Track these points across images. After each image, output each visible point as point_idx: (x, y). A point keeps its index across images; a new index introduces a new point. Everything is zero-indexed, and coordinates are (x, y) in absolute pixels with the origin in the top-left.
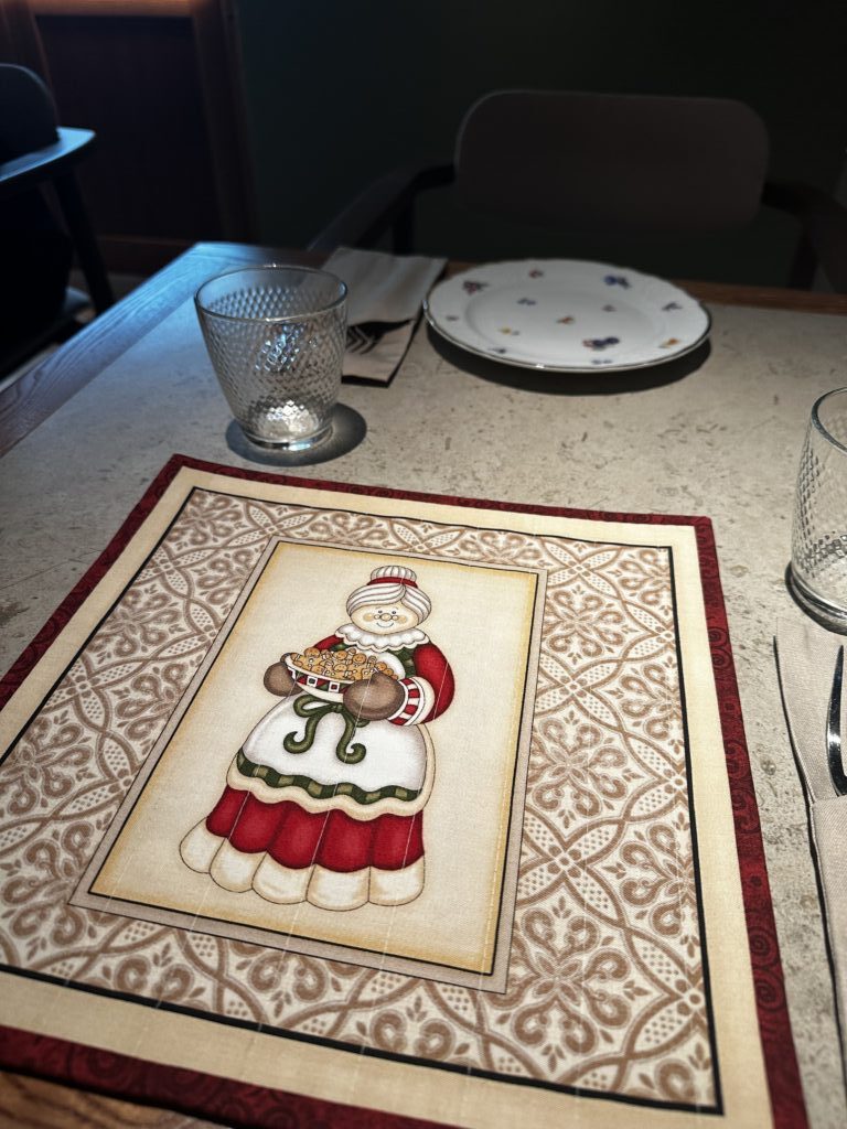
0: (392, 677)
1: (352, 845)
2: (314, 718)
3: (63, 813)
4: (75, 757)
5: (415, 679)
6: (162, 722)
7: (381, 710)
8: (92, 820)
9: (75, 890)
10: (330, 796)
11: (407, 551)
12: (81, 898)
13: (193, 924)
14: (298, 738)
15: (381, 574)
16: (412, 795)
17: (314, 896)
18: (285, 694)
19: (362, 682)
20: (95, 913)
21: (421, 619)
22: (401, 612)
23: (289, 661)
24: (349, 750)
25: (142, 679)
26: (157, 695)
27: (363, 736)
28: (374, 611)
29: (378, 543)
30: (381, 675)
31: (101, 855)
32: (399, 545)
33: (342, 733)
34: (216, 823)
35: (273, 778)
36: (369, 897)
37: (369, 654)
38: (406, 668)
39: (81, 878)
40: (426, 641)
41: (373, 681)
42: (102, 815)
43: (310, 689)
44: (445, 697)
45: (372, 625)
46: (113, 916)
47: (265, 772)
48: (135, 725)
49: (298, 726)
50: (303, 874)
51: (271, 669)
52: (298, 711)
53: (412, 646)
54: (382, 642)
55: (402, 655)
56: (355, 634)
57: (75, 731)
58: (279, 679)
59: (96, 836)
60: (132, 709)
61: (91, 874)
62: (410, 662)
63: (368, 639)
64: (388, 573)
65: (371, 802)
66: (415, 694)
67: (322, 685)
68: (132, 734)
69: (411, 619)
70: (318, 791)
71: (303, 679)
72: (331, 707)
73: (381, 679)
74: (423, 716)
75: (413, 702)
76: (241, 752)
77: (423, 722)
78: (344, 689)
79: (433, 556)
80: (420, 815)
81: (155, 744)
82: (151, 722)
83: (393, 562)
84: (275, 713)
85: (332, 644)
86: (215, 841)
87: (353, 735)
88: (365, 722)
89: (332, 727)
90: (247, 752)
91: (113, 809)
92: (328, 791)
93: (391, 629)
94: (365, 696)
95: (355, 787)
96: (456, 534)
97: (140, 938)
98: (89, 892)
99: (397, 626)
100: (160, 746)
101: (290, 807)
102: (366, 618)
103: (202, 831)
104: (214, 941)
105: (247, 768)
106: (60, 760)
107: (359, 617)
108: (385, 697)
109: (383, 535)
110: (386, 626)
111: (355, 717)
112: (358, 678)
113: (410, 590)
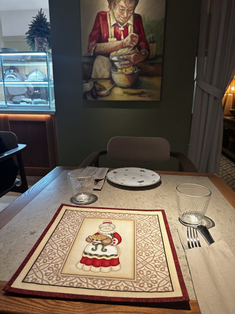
0: (110, 238)
1: (107, 263)
2: (96, 245)
3: (53, 262)
4: (53, 254)
5: (114, 238)
6: (68, 248)
7: (109, 243)
8: (59, 263)
9: (58, 273)
10: (102, 257)
11: (109, 218)
12: (59, 274)
13: (81, 276)
14: (94, 248)
15: (105, 222)
16: (116, 255)
17: (101, 271)
18: (91, 242)
19: (104, 239)
20: (63, 276)
21: (114, 229)
22: (110, 228)
23: (90, 237)
24: (104, 250)
25: (63, 241)
26: (66, 244)
27: (105, 248)
28: (105, 228)
29: (104, 217)
30: (107, 238)
31: (62, 268)
32: (107, 217)
33: (102, 247)
34: (81, 262)
35: (91, 255)
36: (111, 270)
37: (105, 235)
38: (112, 237)
39: (59, 271)
40: (115, 232)
41: (106, 239)
42: (60, 262)
43: (95, 241)
44: (120, 240)
45: (105, 230)
46: (66, 276)
47: (89, 254)
48: (63, 248)
49: (94, 247)
50: (99, 268)
51: (87, 239)
52: (93, 244)
53: (113, 233)
54: (107, 233)
55: (111, 235)
56: (102, 232)
57: (52, 250)
58: (89, 240)
59: (60, 265)
60: (62, 246)
61: (60, 271)
62: (113, 236)
63: (104, 233)
64: (106, 222)
65: (109, 257)
66: (115, 240)
67: (97, 240)
68: (63, 249)
69: (112, 229)
70: (99, 256)
71: (93, 240)
72: (99, 244)
73: (108, 239)
74: (117, 244)
75: (114, 242)
76: (84, 251)
77: (117, 245)
78: (101, 241)
79: (114, 218)
80: (118, 258)
81: (68, 251)
82: (66, 248)
83: (107, 220)
84: (89, 245)
85: (97, 234)
86: (82, 264)
87: (104, 247)
88: (106, 245)
89: (100, 247)
90: (85, 251)
91: (62, 261)
92: (101, 256)
93: (108, 231)
94: (105, 242)
95: (106, 255)
96: (118, 215)
97: (72, 279)
98: (61, 273)
99: (109, 230)
100: (69, 251)
101: (95, 259)
102: (103, 229)
103: (79, 263)
104: (85, 278)
105: (86, 254)
106: (50, 255)
107: (102, 229)
108: (109, 241)
109: (104, 215)
110: (107, 230)
111: (104, 245)
112: (103, 239)
113: (111, 224)
